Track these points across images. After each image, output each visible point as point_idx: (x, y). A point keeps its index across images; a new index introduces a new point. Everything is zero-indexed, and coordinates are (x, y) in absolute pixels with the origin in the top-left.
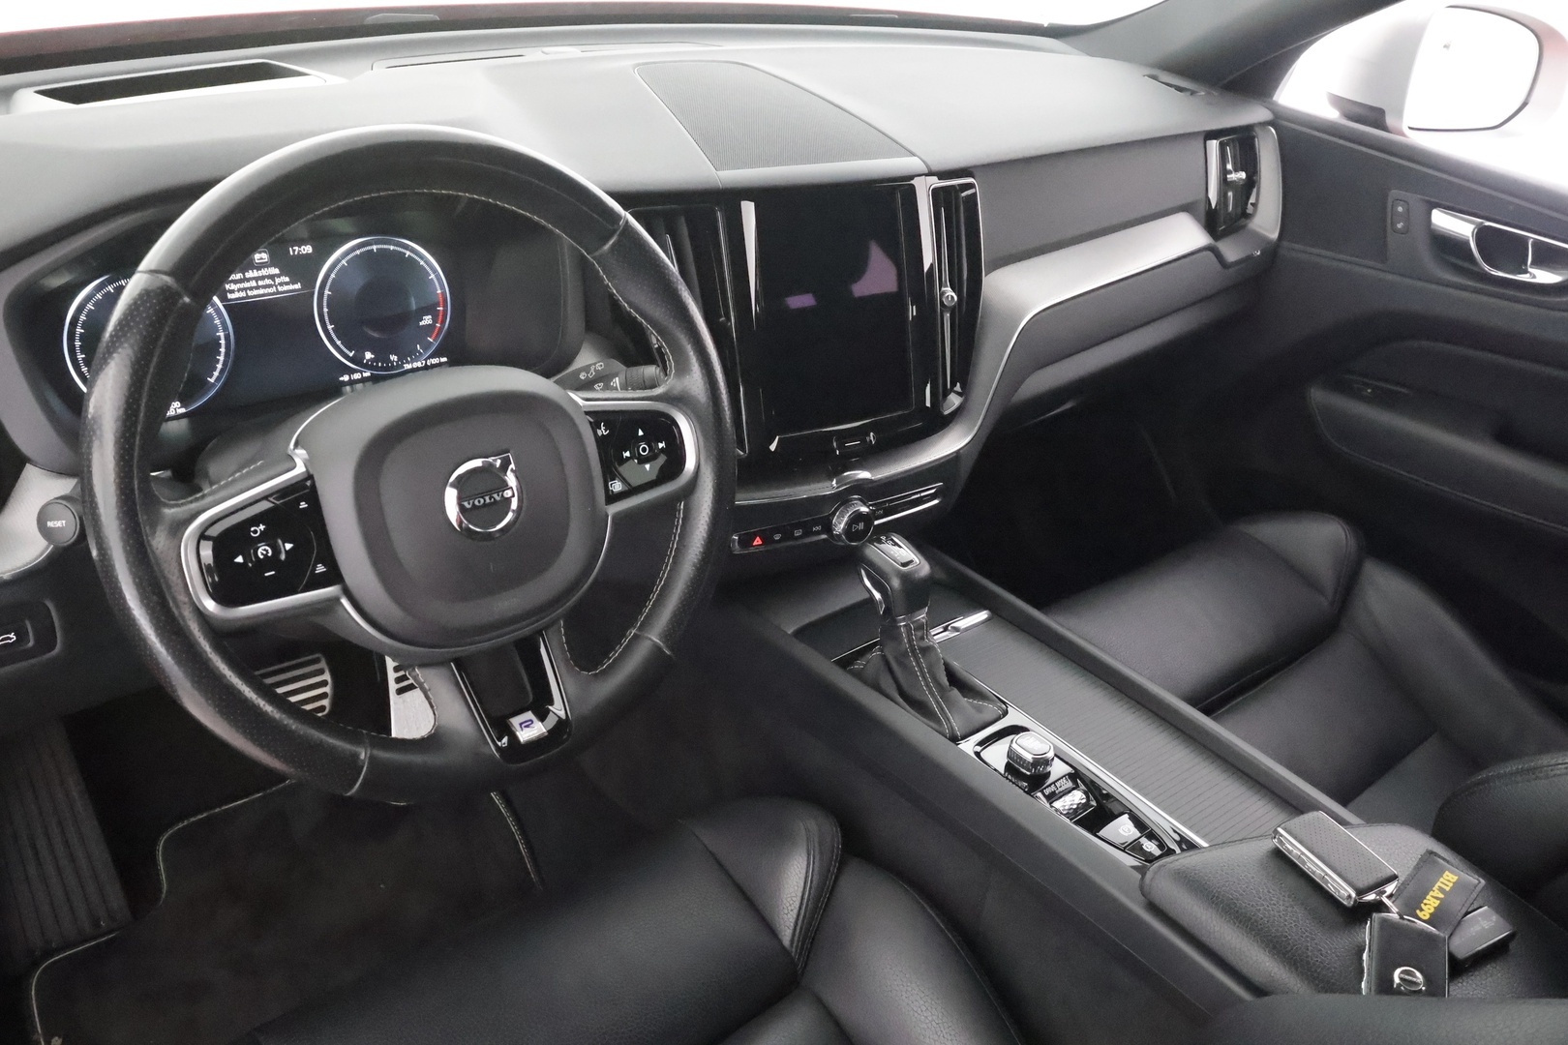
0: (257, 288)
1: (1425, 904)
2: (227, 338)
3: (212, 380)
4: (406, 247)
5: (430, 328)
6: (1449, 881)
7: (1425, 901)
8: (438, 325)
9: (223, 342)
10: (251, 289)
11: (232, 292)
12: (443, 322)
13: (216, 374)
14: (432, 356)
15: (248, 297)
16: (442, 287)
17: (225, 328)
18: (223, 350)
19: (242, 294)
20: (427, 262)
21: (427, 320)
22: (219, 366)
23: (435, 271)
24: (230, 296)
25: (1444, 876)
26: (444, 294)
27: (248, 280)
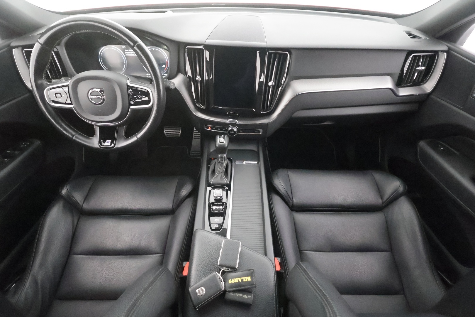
0: (131, 53)
1: (234, 280)
2: (126, 62)
3: (123, 69)
4: (160, 50)
5: (164, 68)
6: (247, 279)
7: (235, 279)
8: (166, 67)
9: (125, 63)
10: (130, 53)
11: (126, 53)
12: (167, 67)
13: (124, 68)
14: (165, 73)
15: (129, 55)
16: (167, 60)
17: (125, 60)
18: (125, 64)
19: (128, 54)
20: (164, 54)
21: (164, 66)
22: (124, 67)
23: (166, 56)
24: (126, 54)
25: (248, 277)
26: (168, 61)
27: (129, 52)
